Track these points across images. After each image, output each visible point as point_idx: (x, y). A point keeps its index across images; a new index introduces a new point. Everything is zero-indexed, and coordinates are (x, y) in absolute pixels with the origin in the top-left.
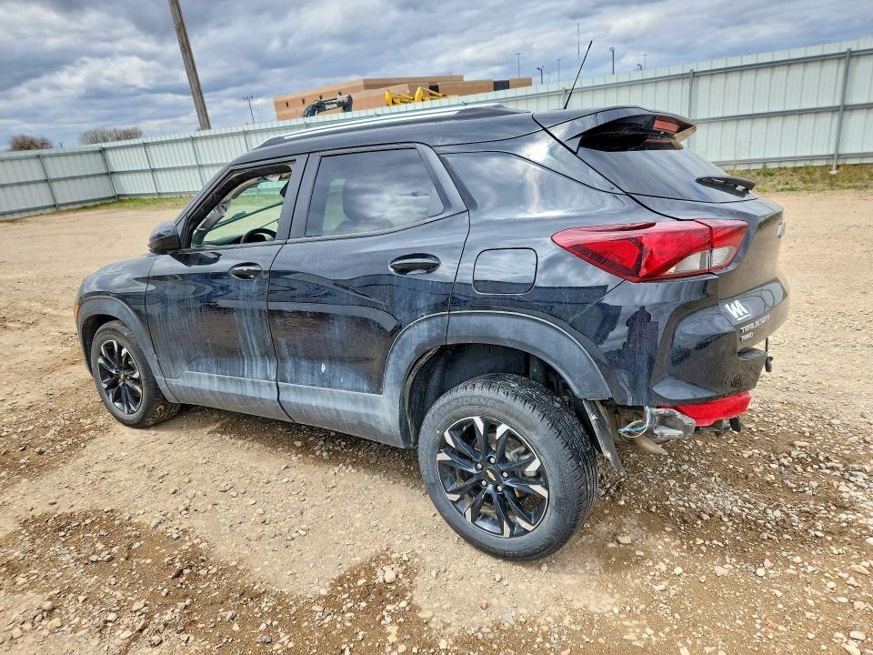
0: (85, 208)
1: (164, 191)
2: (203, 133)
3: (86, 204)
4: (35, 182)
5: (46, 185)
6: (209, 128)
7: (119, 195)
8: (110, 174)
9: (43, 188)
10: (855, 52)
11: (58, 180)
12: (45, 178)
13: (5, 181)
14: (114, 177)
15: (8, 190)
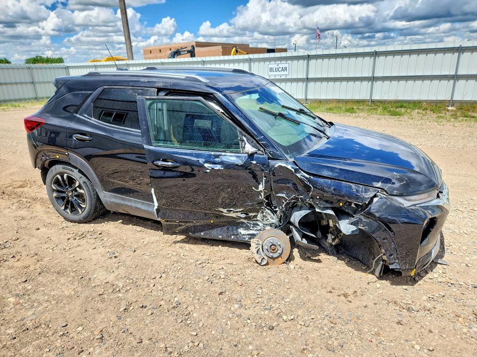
4: (26, 83)
5: (32, 85)
6: (133, 59)
9: (30, 86)
10: (463, 47)
11: (40, 83)
12: (32, 81)
13: (3, 81)
15: (4, 87)
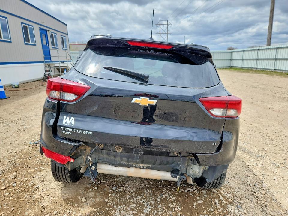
0: (220, 69)
1: (244, 66)
2: (268, 47)
3: (221, 68)
7: (232, 66)
8: (231, 60)
14: (232, 61)
